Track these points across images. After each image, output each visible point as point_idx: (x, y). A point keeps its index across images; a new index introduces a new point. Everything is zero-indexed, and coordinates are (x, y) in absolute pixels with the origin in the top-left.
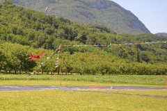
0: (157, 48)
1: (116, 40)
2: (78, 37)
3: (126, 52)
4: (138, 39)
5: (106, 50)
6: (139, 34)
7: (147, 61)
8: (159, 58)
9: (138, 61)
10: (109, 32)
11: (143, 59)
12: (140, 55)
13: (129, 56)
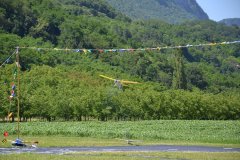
0: (225, 54)
1: (129, 36)
2: (39, 28)
3: (155, 65)
4: (181, 34)
5: (107, 60)
6: (181, 21)
7: (203, 86)
8: (229, 79)
9: (184, 86)
10: (113, 16)
11: (194, 82)
12: (186, 71)
13: (161, 74)
